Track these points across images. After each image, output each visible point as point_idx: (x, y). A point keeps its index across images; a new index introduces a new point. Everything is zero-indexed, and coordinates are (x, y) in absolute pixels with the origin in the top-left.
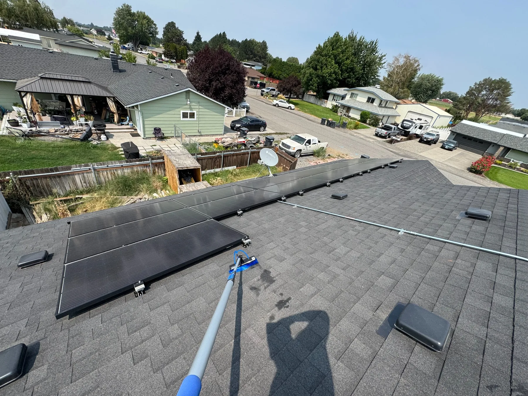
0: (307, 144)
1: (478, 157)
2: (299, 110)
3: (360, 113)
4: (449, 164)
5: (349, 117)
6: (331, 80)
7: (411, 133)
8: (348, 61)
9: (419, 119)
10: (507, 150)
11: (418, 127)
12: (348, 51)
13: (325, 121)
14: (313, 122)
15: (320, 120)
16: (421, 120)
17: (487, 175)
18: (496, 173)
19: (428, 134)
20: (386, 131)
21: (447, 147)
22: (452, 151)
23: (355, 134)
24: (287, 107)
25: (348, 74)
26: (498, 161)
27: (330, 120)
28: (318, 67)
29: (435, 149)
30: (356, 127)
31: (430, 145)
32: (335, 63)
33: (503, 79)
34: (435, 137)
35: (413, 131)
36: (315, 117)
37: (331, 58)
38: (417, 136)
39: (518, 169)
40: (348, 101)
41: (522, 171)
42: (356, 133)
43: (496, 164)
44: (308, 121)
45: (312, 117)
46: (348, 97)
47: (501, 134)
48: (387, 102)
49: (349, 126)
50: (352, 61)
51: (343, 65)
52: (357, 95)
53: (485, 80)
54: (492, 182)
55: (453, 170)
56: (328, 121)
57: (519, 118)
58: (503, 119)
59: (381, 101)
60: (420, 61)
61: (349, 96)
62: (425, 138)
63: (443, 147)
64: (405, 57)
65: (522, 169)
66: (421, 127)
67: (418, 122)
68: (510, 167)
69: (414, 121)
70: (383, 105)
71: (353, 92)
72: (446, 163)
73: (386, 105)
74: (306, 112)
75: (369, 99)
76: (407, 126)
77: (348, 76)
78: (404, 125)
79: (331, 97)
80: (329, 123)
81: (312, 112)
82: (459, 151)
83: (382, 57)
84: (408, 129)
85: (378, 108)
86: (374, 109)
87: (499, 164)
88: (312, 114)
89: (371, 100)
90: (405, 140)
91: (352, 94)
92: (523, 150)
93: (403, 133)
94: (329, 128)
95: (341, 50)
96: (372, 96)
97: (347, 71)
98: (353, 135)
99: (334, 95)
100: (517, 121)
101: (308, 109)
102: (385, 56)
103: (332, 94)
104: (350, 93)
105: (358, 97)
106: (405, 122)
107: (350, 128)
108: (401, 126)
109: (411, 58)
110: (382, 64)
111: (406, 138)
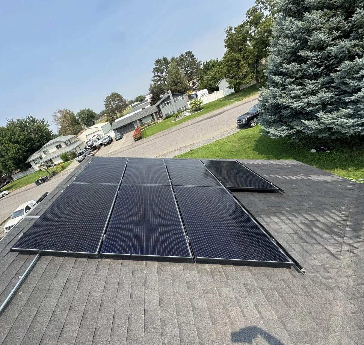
0: (27, 211)
1: (132, 133)
2: (14, 190)
3: (59, 158)
4: (125, 146)
5: (56, 165)
6: (21, 155)
7: (96, 146)
8: (22, 137)
9: (93, 136)
10: (140, 120)
11: (97, 140)
12: (15, 132)
13: (39, 182)
14: (31, 189)
15: (35, 184)
16: (95, 136)
17: (144, 137)
18: (146, 133)
19: (104, 139)
20: (81, 156)
21: (118, 138)
22: (122, 138)
23: (66, 173)
24: (2, 196)
25: (30, 144)
26: (142, 127)
27: (41, 178)
28: (4, 154)
29: (114, 144)
30: (63, 168)
31: (111, 144)
32: (13, 144)
33: (113, 93)
34: (108, 139)
35: (96, 144)
36: (30, 185)
37: (7, 143)
38: (101, 144)
39: (152, 124)
40: (45, 157)
41: (154, 124)
42: (66, 171)
43: (143, 129)
44: (26, 192)
45: (28, 186)
46: (43, 156)
47: (132, 116)
48: (69, 141)
49: (58, 171)
50: (24, 135)
51: (21, 141)
52: (47, 150)
53: (107, 98)
54: (147, 138)
55: (129, 147)
56: (40, 180)
57: (139, 102)
58: (133, 107)
59: (65, 143)
60: (68, 109)
61: (44, 154)
62: (105, 142)
63: (117, 140)
64: (59, 112)
65: (153, 123)
66: (99, 139)
67: (94, 138)
68: (149, 126)
69: (92, 139)
70: (69, 143)
71: (44, 150)
72: (124, 146)
73: (70, 142)
74: (21, 187)
75: (57, 147)
76: (91, 144)
77: (31, 144)
78: (89, 144)
79: (32, 164)
80: (42, 181)
81: (26, 183)
82: (125, 136)
83: (42, 121)
84: (93, 145)
85: (67, 147)
86: (65, 149)
87: (144, 128)
88: (27, 185)
89: (59, 147)
90: (97, 151)
91: (44, 152)
92: (145, 116)
93: (93, 149)
94: (46, 183)
95: (9, 135)
96: (58, 144)
97: (27, 143)
98: (65, 174)
99: (33, 161)
100: (139, 104)
101: (21, 184)
102: (43, 119)
103: (31, 161)
104: (43, 153)
105: (49, 151)
106: (88, 143)
107: (60, 172)
108: (89, 146)
109: (62, 110)
110: (47, 124)
111: (97, 150)
